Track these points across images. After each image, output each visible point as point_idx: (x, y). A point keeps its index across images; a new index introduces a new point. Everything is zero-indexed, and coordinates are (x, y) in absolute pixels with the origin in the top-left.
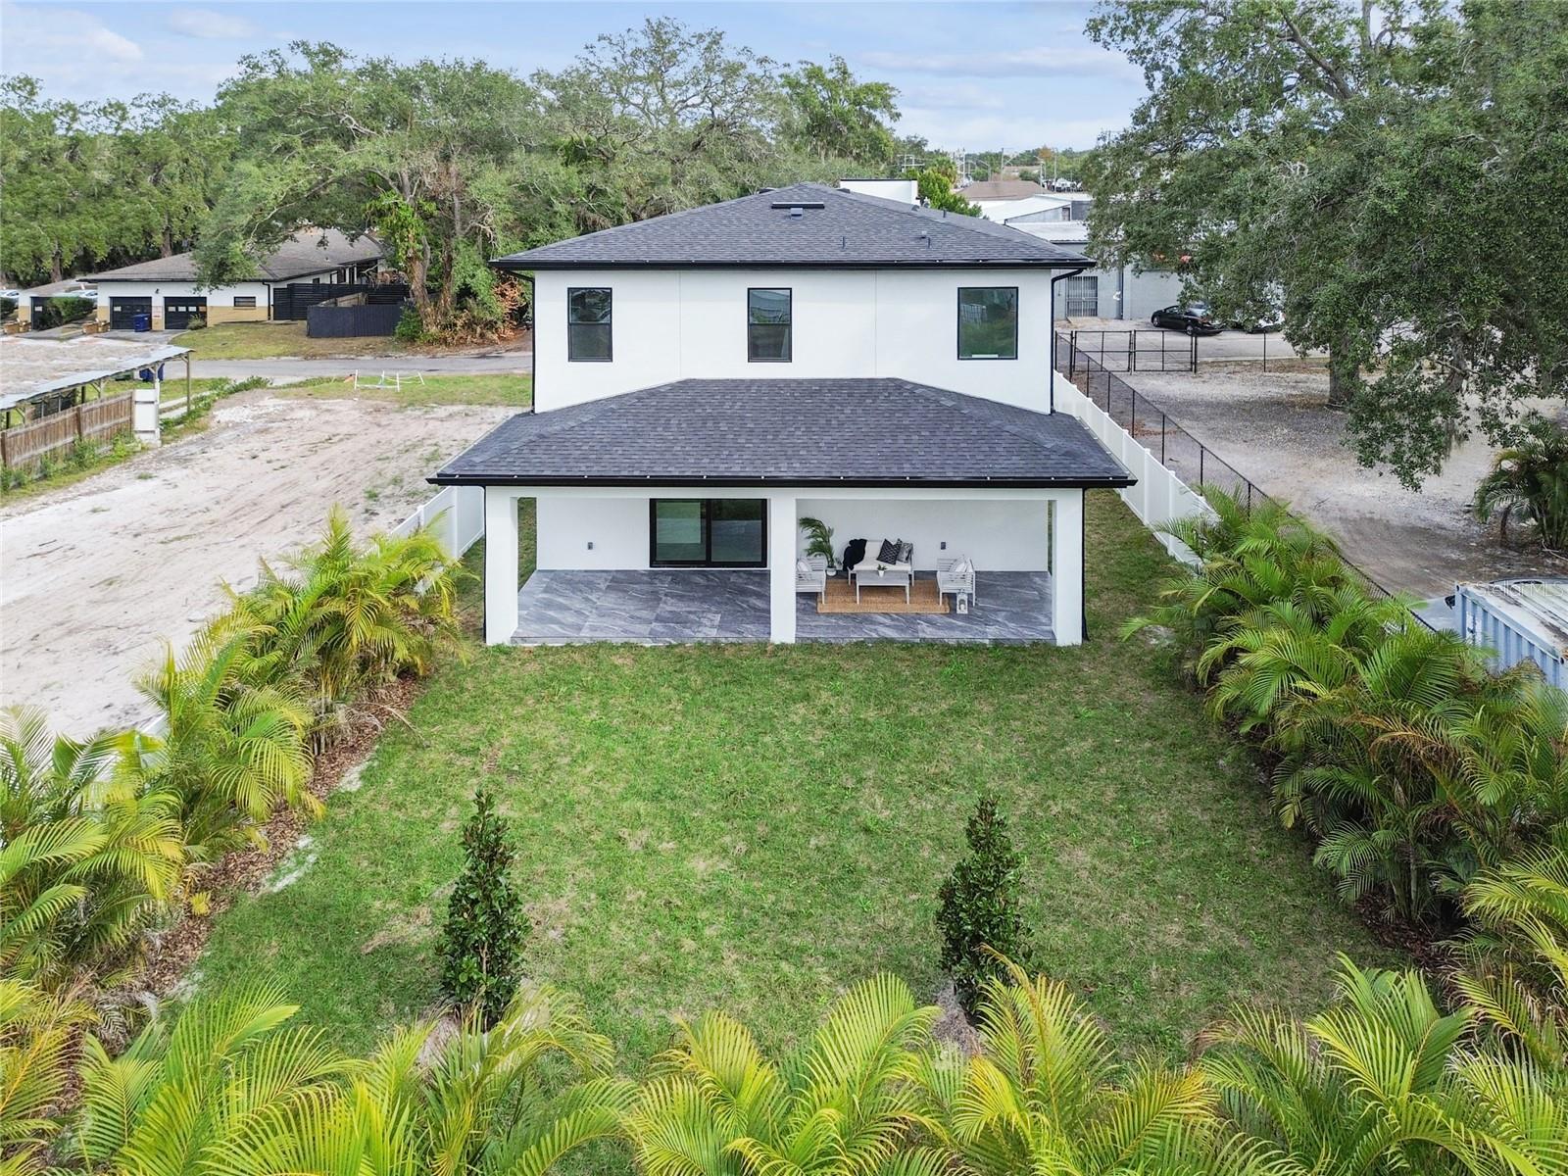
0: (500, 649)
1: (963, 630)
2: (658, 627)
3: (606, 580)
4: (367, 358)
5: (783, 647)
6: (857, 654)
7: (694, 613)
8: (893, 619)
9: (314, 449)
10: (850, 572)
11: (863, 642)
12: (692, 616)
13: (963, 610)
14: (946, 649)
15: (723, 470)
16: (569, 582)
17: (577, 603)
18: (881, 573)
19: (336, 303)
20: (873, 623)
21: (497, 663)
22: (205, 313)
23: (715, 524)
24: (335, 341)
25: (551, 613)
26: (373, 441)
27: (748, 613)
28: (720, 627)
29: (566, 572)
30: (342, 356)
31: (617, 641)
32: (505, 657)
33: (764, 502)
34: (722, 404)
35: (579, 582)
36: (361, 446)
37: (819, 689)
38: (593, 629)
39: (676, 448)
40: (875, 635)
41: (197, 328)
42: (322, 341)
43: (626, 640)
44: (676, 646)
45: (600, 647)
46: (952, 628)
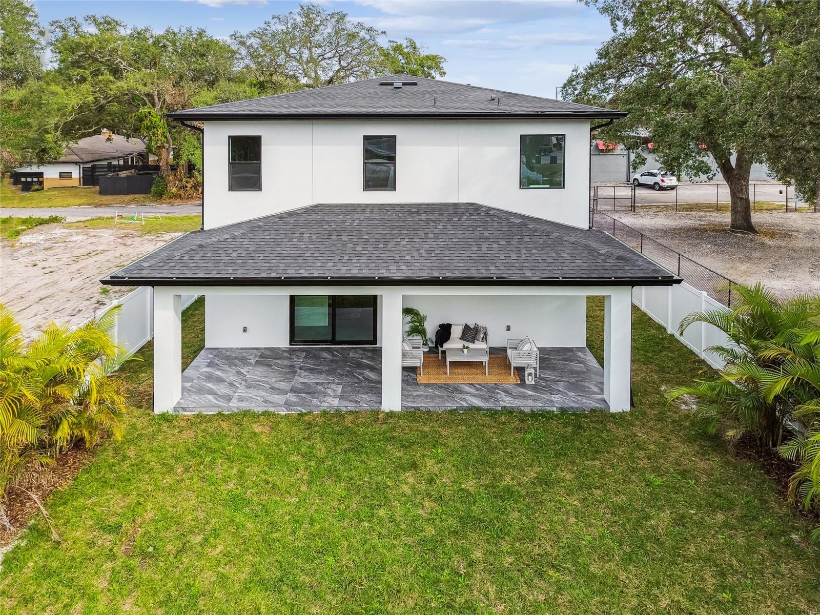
0: (164, 417)
1: (535, 399)
2: (292, 397)
3: (256, 355)
4: (132, 206)
5: (391, 414)
6: (453, 421)
7: (321, 384)
8: (477, 390)
9: (76, 260)
10: (440, 349)
11: (456, 410)
12: (319, 387)
13: (530, 381)
14: (523, 416)
15: (344, 272)
16: (228, 358)
17: (231, 376)
18: (466, 351)
19: (118, 175)
20: (462, 392)
21: (160, 431)
22: (43, 182)
23: (338, 311)
24: (116, 197)
25: (210, 385)
26: (118, 254)
27: (363, 384)
28: (341, 397)
29: (227, 349)
30: (118, 205)
31: (259, 410)
32: (167, 424)
33: (375, 297)
34: (344, 222)
35: (236, 358)
36: (107, 258)
37: (424, 456)
38: (241, 399)
39: (306, 255)
40: (465, 404)
41: (37, 190)
42: (108, 197)
43: (266, 409)
44: (306, 414)
45: (245, 415)
46: (525, 397)
